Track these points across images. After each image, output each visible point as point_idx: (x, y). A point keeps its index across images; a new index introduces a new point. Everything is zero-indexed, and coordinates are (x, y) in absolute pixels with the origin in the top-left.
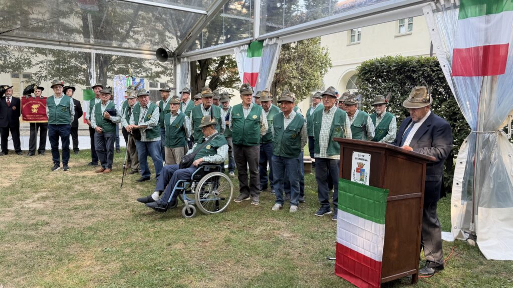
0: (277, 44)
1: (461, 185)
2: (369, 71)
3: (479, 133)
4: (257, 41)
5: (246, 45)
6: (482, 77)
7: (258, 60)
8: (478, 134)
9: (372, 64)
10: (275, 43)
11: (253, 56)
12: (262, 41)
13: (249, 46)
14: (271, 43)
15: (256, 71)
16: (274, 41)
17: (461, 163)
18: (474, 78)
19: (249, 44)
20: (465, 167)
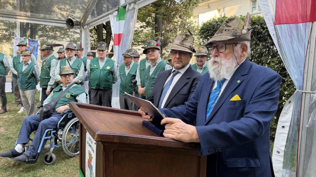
0: (135, 8)
1: (282, 154)
2: (207, 30)
3: (306, 93)
4: (122, 8)
5: (116, 11)
6: (311, 23)
7: (123, 22)
8: (304, 94)
9: (210, 24)
10: (133, 8)
11: (119, 20)
12: (125, 7)
13: (118, 12)
14: (131, 8)
15: (121, 32)
16: (132, 5)
17: (283, 127)
18: (301, 25)
19: (118, 10)
20: (287, 132)
